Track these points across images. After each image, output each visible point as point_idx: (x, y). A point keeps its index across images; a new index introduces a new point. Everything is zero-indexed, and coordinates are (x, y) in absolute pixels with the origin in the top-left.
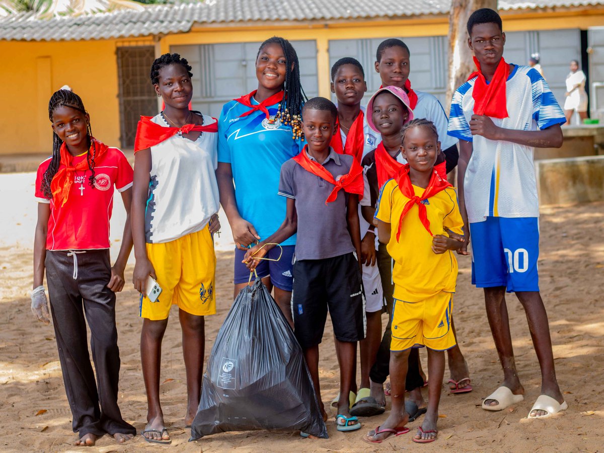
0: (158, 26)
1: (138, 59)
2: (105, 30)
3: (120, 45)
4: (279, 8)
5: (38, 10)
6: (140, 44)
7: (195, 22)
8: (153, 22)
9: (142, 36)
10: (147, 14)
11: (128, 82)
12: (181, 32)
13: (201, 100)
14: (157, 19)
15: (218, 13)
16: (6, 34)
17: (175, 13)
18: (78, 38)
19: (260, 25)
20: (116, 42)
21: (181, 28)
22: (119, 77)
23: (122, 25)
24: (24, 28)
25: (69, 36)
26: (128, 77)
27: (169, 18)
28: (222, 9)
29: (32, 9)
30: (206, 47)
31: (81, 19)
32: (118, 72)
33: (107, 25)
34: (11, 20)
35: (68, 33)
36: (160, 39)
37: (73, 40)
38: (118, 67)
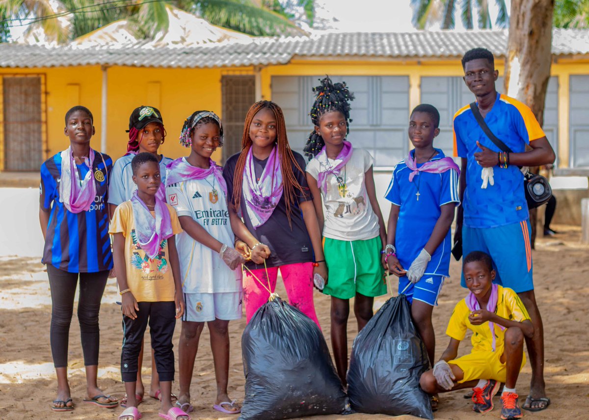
0: (260, 57)
1: (241, 87)
2: (211, 59)
3: (225, 73)
4: (378, 44)
5: (153, 38)
6: (244, 73)
7: (296, 55)
8: (256, 53)
9: (243, 66)
10: (253, 46)
11: (231, 108)
12: (280, 64)
13: (298, 128)
14: (261, 51)
15: (319, 47)
16: (118, 59)
17: (280, 45)
18: (184, 66)
19: (356, 59)
20: (222, 71)
21: (281, 60)
22: (223, 103)
23: (227, 55)
24: (136, 55)
25: (176, 63)
26: (231, 103)
27: (272, 51)
28: (324, 44)
29: (148, 37)
30: (305, 79)
31: (191, 48)
32: (223, 98)
33: (213, 54)
34: (127, 47)
35: (176, 61)
36: (260, 69)
37: (179, 67)
38: (223, 95)
